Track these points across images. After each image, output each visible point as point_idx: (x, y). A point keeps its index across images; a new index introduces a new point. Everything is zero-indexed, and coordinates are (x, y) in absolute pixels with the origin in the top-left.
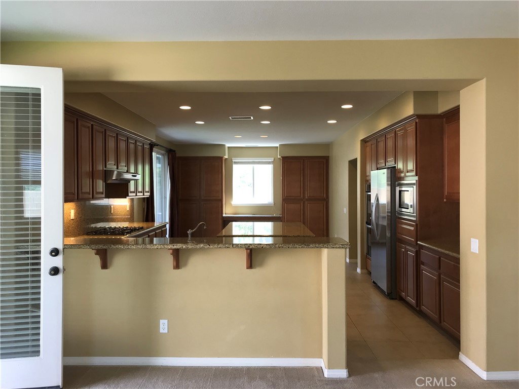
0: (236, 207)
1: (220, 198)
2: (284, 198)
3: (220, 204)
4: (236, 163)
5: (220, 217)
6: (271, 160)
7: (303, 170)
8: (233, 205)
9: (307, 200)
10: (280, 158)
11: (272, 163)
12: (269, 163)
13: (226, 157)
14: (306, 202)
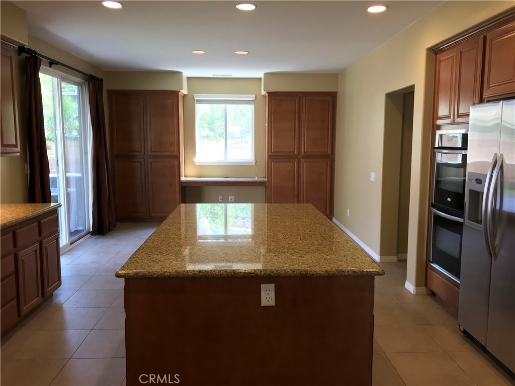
0: (201, 166)
1: (176, 153)
2: (270, 154)
3: (176, 163)
4: (200, 101)
5: (177, 181)
6: (252, 97)
7: (299, 112)
8: (196, 164)
9: (304, 157)
10: (264, 96)
11: (254, 102)
12: (248, 102)
13: (184, 91)
14: (302, 160)
